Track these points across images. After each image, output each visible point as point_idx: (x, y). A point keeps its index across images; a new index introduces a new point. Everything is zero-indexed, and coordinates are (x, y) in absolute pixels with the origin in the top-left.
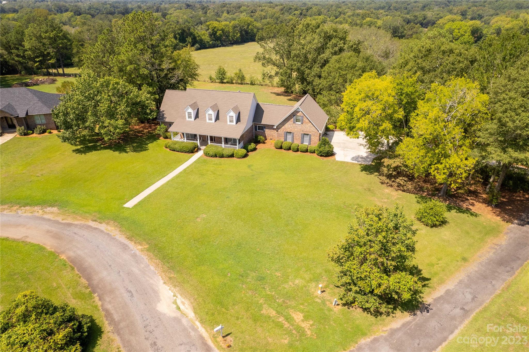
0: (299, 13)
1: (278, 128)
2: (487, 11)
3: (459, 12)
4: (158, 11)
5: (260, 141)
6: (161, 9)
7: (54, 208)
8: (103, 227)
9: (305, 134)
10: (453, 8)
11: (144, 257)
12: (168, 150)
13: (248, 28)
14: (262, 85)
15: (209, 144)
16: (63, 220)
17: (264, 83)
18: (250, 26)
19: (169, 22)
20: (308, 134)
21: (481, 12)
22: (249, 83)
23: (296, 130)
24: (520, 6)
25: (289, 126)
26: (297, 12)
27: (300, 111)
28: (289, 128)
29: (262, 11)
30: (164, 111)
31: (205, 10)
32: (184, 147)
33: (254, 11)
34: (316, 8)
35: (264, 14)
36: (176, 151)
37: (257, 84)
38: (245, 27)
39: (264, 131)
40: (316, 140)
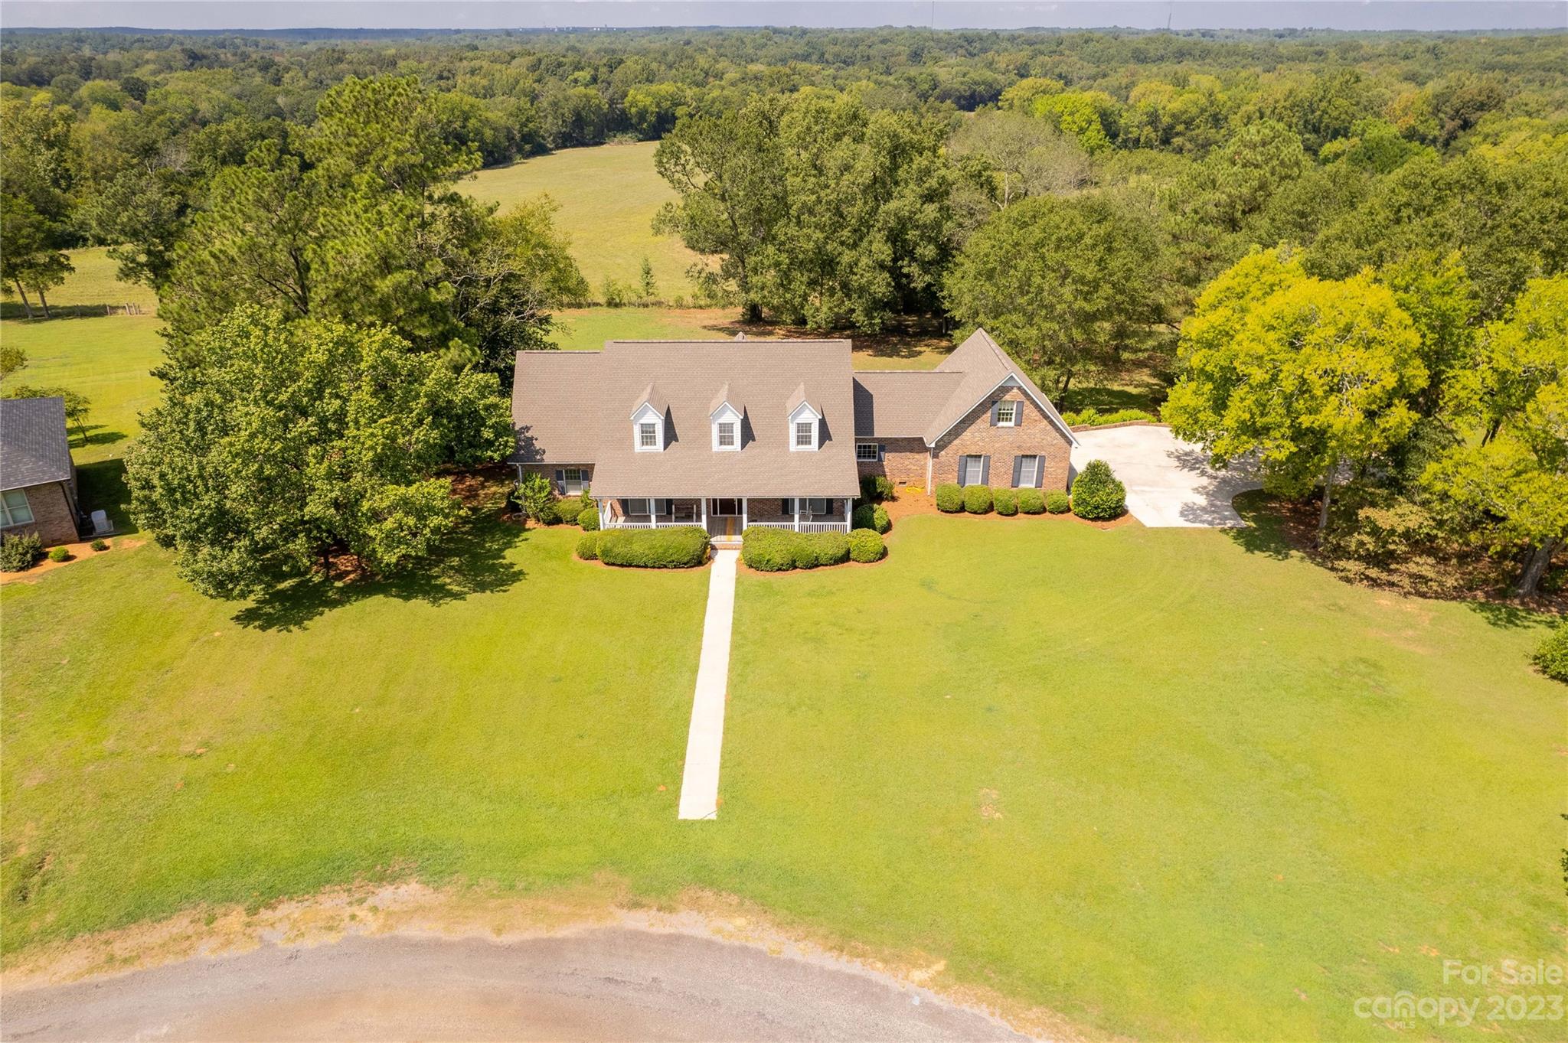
0: (588, 77)
1: (942, 444)
2: (1078, 66)
3: (1011, 67)
4: (90, 73)
5: (882, 492)
6: (100, 68)
7: (404, 887)
8: (689, 923)
9: (1023, 456)
10: (996, 59)
11: (976, 1011)
12: (598, 565)
13: (464, 127)
14: (646, 306)
15: (745, 527)
16: (499, 931)
17: (652, 299)
18: (473, 121)
19: (162, 112)
20: (1035, 457)
21: (1065, 68)
22: (602, 300)
23: (997, 445)
24: (1142, 56)
25: (973, 439)
26: (581, 73)
27: (1012, 388)
28: (976, 444)
29: (473, 72)
30: (528, 429)
31: (272, 70)
32: (669, 548)
33: (445, 74)
34: (636, 62)
35: (485, 82)
36: (638, 566)
37: (631, 304)
38: (457, 125)
39: (880, 460)
40: (1059, 471)
